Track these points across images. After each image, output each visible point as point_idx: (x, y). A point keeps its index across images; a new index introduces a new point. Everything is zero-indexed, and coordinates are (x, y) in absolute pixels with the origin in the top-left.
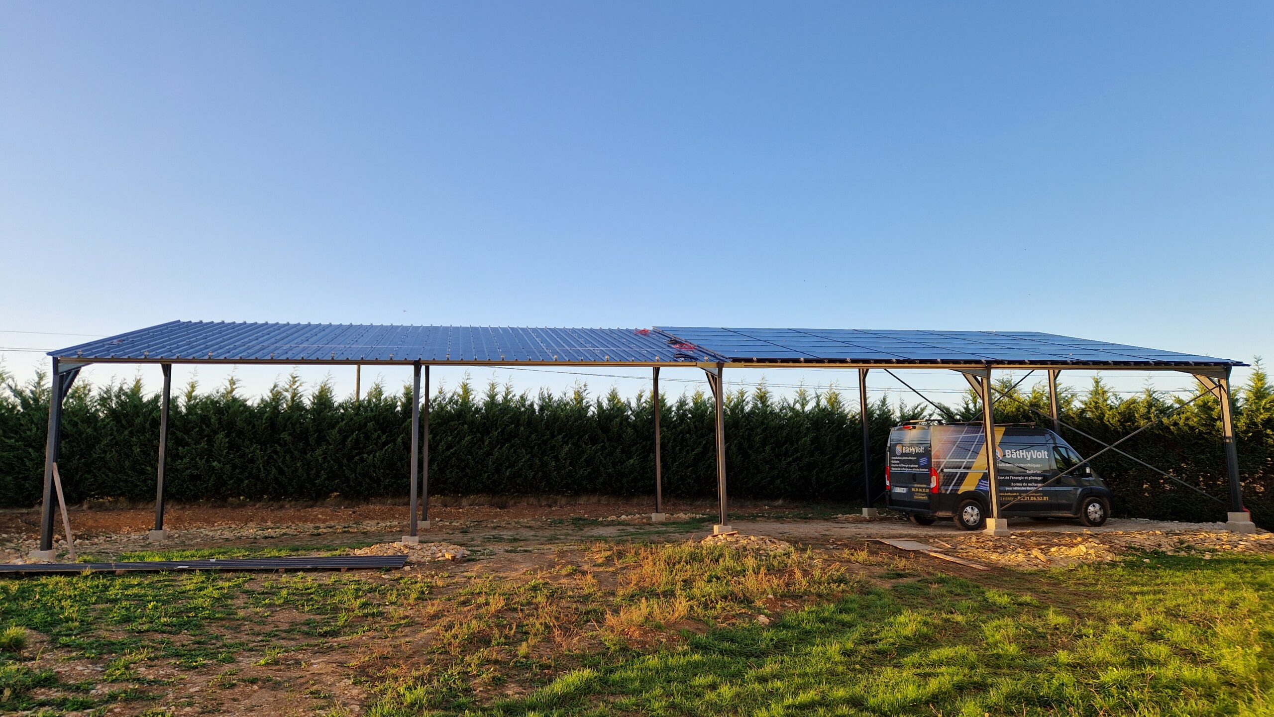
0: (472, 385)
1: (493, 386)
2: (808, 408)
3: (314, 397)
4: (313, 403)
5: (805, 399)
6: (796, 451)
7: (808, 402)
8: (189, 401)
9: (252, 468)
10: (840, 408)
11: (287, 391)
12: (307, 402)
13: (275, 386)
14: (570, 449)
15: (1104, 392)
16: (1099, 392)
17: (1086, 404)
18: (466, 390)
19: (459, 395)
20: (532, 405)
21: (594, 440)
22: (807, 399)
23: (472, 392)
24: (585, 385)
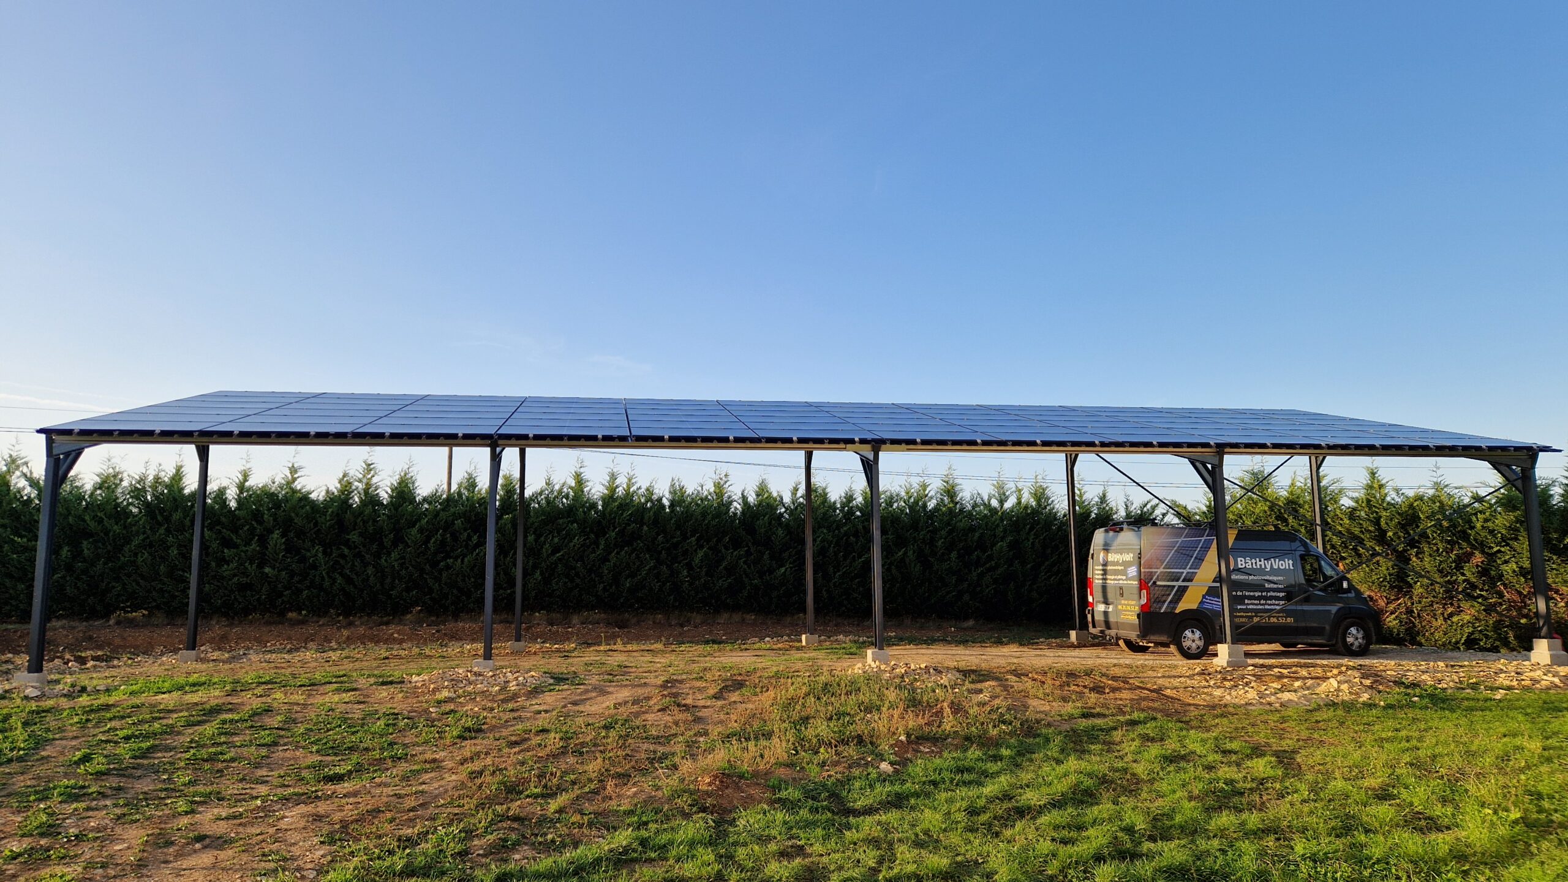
0: (587, 474)
1: (613, 477)
2: (1008, 505)
3: (392, 490)
4: (391, 497)
5: (1004, 494)
6: (990, 558)
7: (1007, 498)
8: (241, 492)
9: (315, 576)
10: (1048, 505)
11: (360, 481)
12: (384, 495)
13: (344, 476)
14: (706, 555)
15: (1381, 486)
16: (1374, 485)
17: (1357, 502)
18: (580, 481)
19: (571, 488)
20: (660, 500)
21: (736, 543)
22: (1007, 494)
23: (587, 483)
24: (726, 475)
